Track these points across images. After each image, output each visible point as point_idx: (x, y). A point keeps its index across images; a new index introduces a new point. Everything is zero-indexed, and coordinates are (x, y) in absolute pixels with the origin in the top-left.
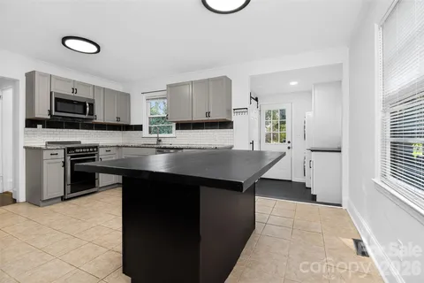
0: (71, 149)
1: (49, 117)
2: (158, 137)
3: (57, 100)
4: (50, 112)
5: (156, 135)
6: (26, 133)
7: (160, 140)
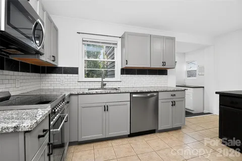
2: (102, 82)
7: (105, 85)
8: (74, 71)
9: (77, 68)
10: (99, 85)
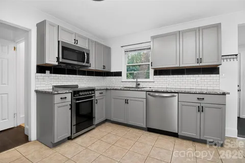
0: (76, 93)
1: (57, 64)
2: (137, 82)
3: (64, 48)
4: (58, 58)
5: (135, 80)
6: (36, 78)
7: (139, 84)
8: (119, 74)
9: (121, 72)
10: (134, 85)
